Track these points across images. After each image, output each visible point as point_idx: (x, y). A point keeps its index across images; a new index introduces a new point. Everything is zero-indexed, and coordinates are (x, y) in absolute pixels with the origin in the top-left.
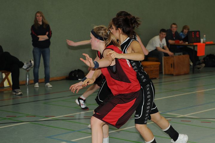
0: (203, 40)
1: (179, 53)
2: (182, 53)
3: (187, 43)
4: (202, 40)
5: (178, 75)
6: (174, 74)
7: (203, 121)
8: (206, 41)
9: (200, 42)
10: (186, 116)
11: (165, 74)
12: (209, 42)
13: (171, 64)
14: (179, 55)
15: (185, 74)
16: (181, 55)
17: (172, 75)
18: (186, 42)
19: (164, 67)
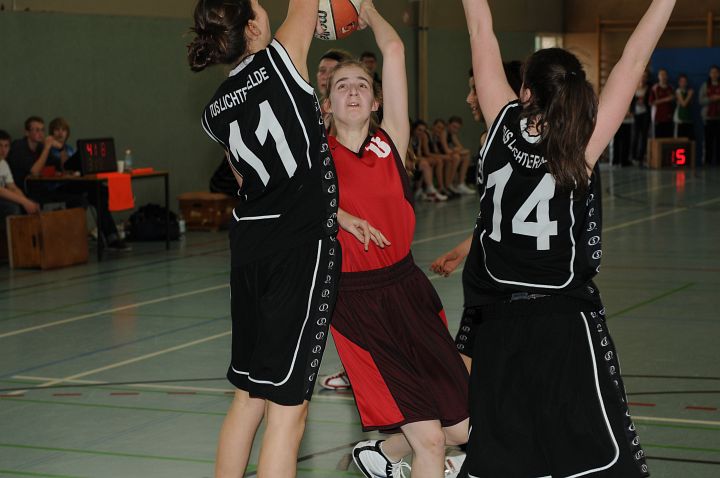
0: (125, 165)
1: (57, 205)
2: (63, 205)
3: (78, 174)
4: (121, 165)
5: (55, 267)
6: (43, 266)
7: (114, 391)
8: (134, 165)
9: (115, 169)
10: (68, 380)
11: (16, 268)
12: (140, 171)
13: (34, 238)
14: (55, 210)
15: (76, 264)
16: (60, 209)
17: (37, 268)
18: (75, 170)
19: (14, 247)
